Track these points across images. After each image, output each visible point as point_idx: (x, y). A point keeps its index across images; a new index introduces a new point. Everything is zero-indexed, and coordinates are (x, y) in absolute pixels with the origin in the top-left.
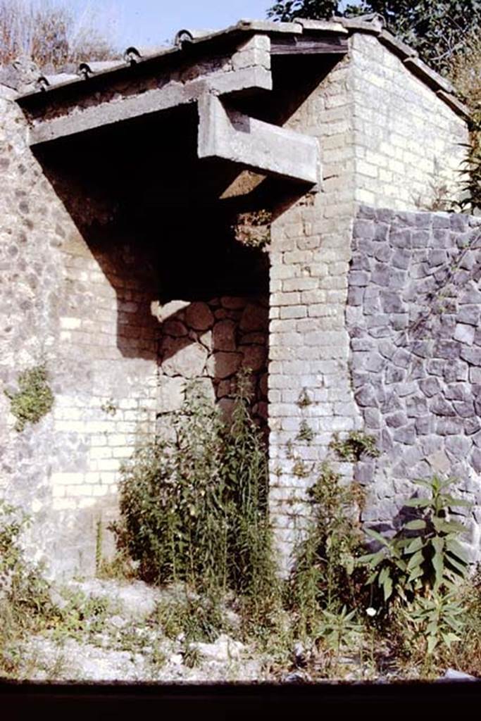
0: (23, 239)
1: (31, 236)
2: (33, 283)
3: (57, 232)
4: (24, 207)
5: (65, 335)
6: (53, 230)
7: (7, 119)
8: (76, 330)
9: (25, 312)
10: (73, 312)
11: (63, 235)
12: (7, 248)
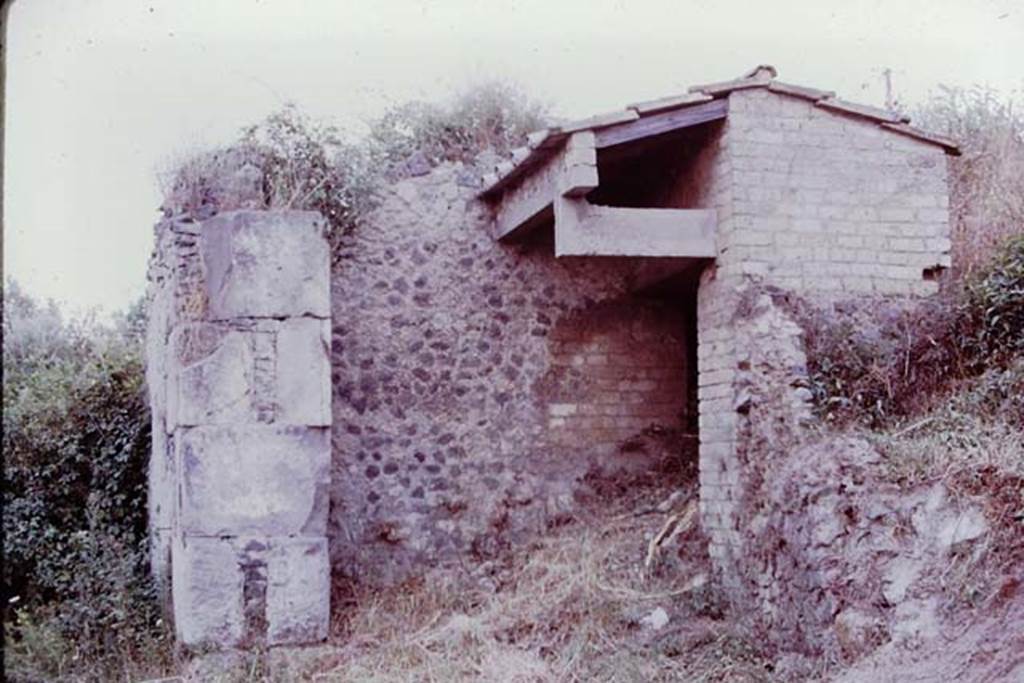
0: (496, 333)
1: (506, 329)
2: (511, 374)
3: (539, 320)
4: (496, 302)
5: (554, 423)
6: (534, 320)
7: (467, 219)
8: (572, 416)
9: (502, 405)
10: (566, 398)
11: (548, 322)
12: (475, 344)
